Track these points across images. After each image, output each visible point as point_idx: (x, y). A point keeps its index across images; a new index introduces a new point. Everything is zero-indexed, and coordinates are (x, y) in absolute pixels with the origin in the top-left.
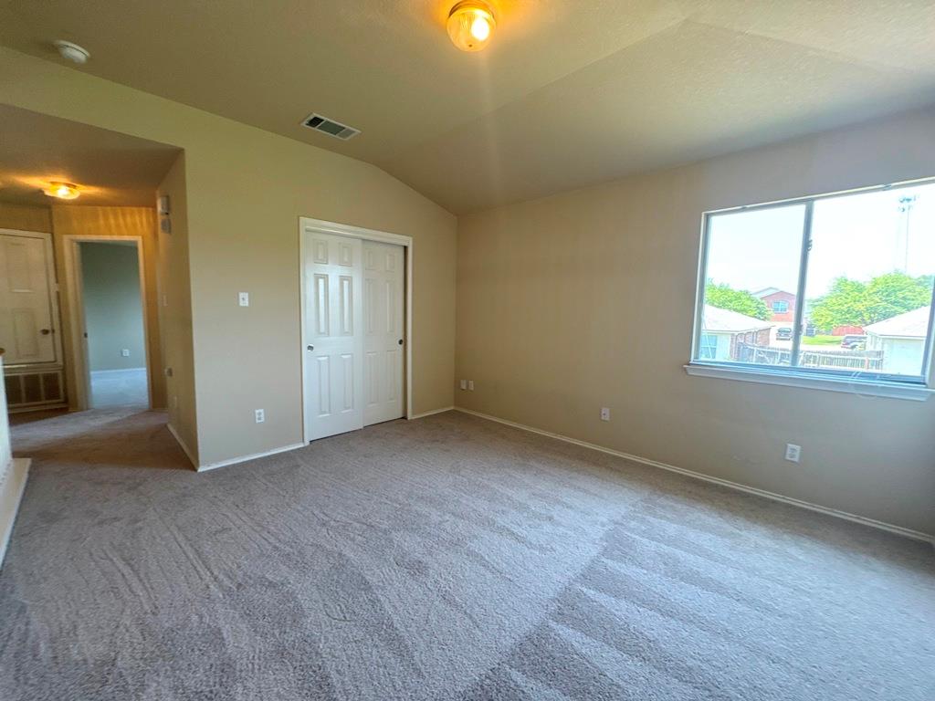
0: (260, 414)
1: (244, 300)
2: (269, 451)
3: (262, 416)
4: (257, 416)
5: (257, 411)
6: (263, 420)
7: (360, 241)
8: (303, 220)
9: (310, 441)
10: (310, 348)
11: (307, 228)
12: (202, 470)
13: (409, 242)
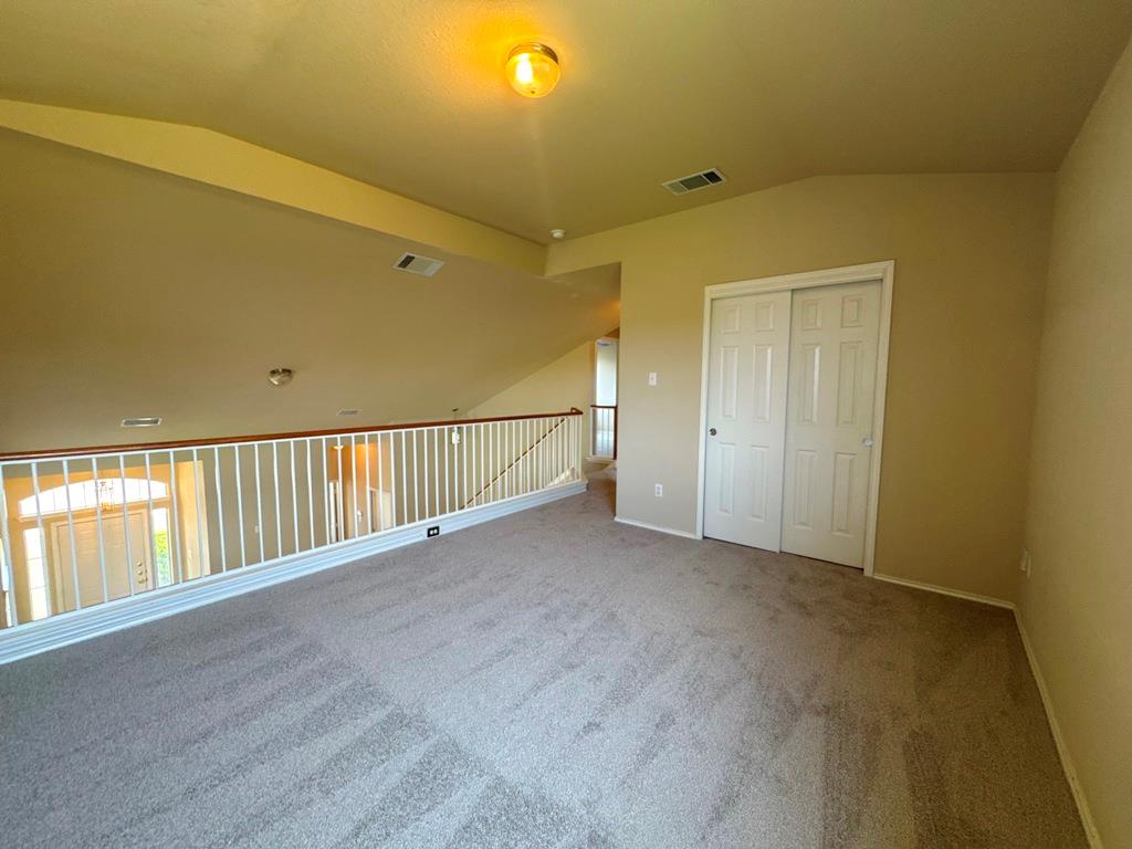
0: (659, 488)
1: (653, 379)
2: (663, 527)
3: (661, 491)
4: (657, 490)
5: (657, 485)
6: (661, 495)
7: (788, 293)
8: (708, 289)
9: (705, 538)
10: (713, 432)
11: (713, 296)
12: (617, 519)
13: (885, 272)
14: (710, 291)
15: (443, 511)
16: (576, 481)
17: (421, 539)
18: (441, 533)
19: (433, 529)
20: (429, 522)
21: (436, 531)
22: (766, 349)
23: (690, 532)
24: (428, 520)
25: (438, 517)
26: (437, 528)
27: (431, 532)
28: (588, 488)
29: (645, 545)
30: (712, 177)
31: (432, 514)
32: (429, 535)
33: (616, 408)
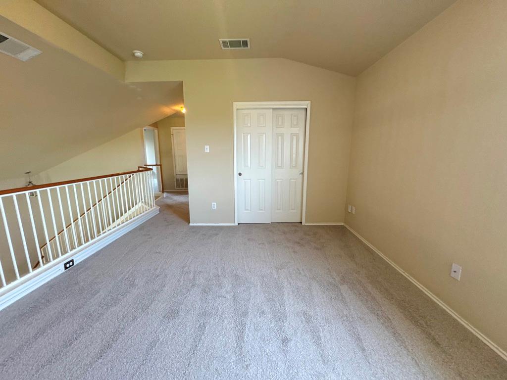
0: (214, 205)
1: (207, 149)
2: (218, 223)
3: (215, 206)
4: (213, 206)
5: (213, 203)
6: (215, 208)
7: (271, 110)
8: (235, 103)
9: (239, 224)
10: (240, 174)
11: (238, 107)
12: (191, 224)
13: (307, 105)
14: (237, 105)
15: (73, 248)
16: (153, 208)
17: (60, 273)
18: (75, 264)
19: (69, 263)
20: (63, 258)
21: (71, 264)
22: (263, 135)
23: (232, 222)
24: (61, 258)
25: (70, 253)
26: (72, 261)
27: (68, 266)
28: (160, 211)
29: (217, 234)
30: (245, 43)
31: (64, 252)
32: (66, 268)
33: (160, 165)
